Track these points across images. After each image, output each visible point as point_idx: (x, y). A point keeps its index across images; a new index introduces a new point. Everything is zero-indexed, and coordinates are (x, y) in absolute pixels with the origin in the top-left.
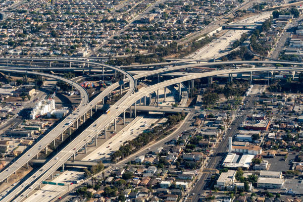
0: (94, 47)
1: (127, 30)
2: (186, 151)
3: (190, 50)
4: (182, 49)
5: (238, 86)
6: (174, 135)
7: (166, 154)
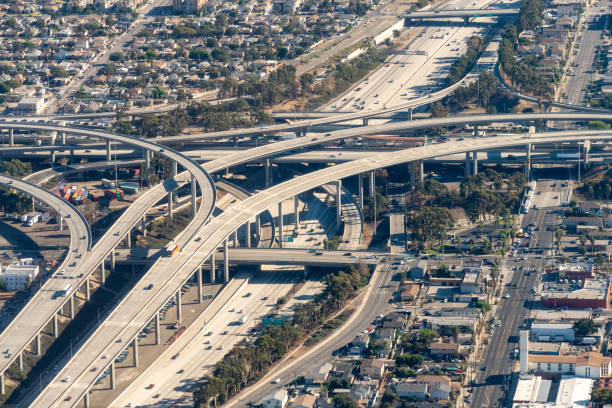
0: (59, 84)
1: (140, 36)
2: (400, 375)
3: (331, 87)
4: (312, 86)
5: (498, 186)
6: (353, 328)
7: (345, 385)
